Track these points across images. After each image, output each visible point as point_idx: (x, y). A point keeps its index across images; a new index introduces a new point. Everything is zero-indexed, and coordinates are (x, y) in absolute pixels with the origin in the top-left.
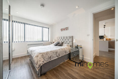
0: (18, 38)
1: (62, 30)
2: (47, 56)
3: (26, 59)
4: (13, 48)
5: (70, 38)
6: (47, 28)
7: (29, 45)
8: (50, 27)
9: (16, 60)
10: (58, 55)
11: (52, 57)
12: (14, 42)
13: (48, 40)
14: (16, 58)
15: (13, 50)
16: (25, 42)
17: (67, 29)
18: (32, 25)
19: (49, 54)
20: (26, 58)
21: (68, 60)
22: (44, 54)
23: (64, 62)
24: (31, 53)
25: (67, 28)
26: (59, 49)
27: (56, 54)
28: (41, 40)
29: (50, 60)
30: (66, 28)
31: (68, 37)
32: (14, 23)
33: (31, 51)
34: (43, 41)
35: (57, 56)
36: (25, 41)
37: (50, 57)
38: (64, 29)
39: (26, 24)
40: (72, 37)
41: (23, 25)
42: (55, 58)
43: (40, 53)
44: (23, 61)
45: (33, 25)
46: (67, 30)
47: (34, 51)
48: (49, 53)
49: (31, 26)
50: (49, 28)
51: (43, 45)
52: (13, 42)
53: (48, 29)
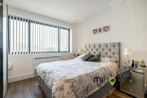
0: (18, 47)
1: (95, 31)
2: (80, 85)
3: (32, 85)
4: (9, 63)
5: (115, 46)
6: (66, 29)
7: (37, 58)
8: (71, 27)
9: (15, 86)
12: (11, 53)
13: (68, 50)
14: (15, 82)
15: (9, 69)
16: (31, 53)
17: (106, 29)
18: (41, 24)
19: (84, 82)
20: (32, 83)
21: (114, 91)
22: (75, 81)
23: (107, 95)
24: (43, 75)
25: (106, 27)
26: (100, 70)
28: (57, 51)
29: (87, 96)
30: (104, 27)
31: (110, 44)
32: (12, 20)
33: (44, 72)
34: (59, 51)
35: (98, 85)
36: (29, 52)
37: (87, 88)
38: (100, 30)
39: (32, 22)
40: (119, 44)
41: (27, 23)
42: (96, 90)
43: (67, 81)
44: (27, 89)
45: (43, 24)
46: (106, 31)
47: (50, 73)
48: (83, 80)
49: (41, 26)
50: (69, 30)
51: (60, 58)
52: (9, 53)
53: (67, 31)
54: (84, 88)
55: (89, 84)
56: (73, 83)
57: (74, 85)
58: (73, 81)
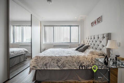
1: (92, 24)
5: (104, 37)
8: (79, 24)
10: (60, 65)
11: (48, 65)
27: (57, 63)
29: (46, 69)
30: (98, 19)
37: (46, 64)
38: (95, 22)
46: (99, 22)
48: (45, 59)
54: (43, 63)
55: (48, 63)
56: (38, 58)
57: (38, 59)
58: (39, 57)
